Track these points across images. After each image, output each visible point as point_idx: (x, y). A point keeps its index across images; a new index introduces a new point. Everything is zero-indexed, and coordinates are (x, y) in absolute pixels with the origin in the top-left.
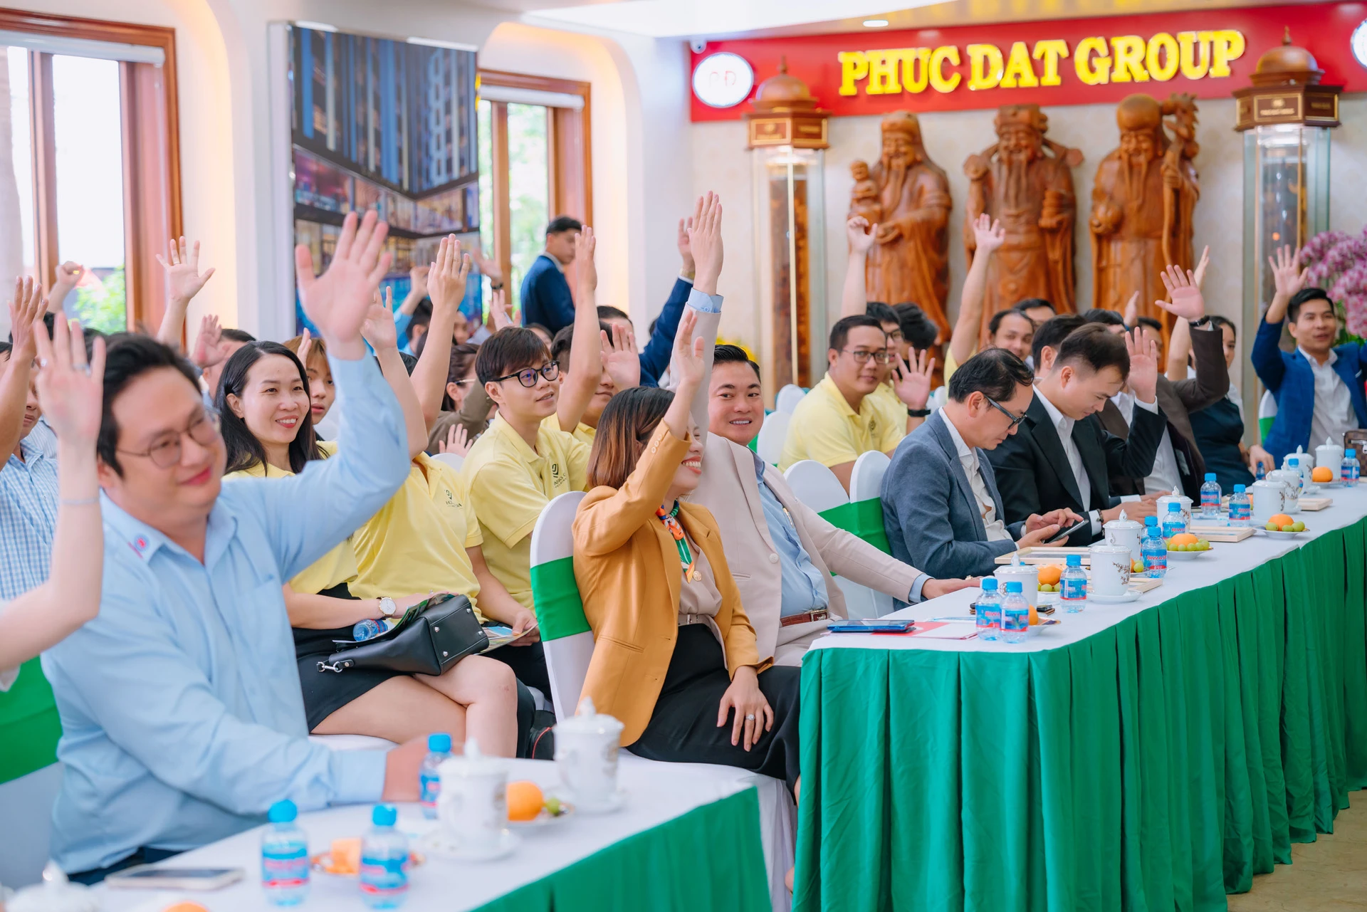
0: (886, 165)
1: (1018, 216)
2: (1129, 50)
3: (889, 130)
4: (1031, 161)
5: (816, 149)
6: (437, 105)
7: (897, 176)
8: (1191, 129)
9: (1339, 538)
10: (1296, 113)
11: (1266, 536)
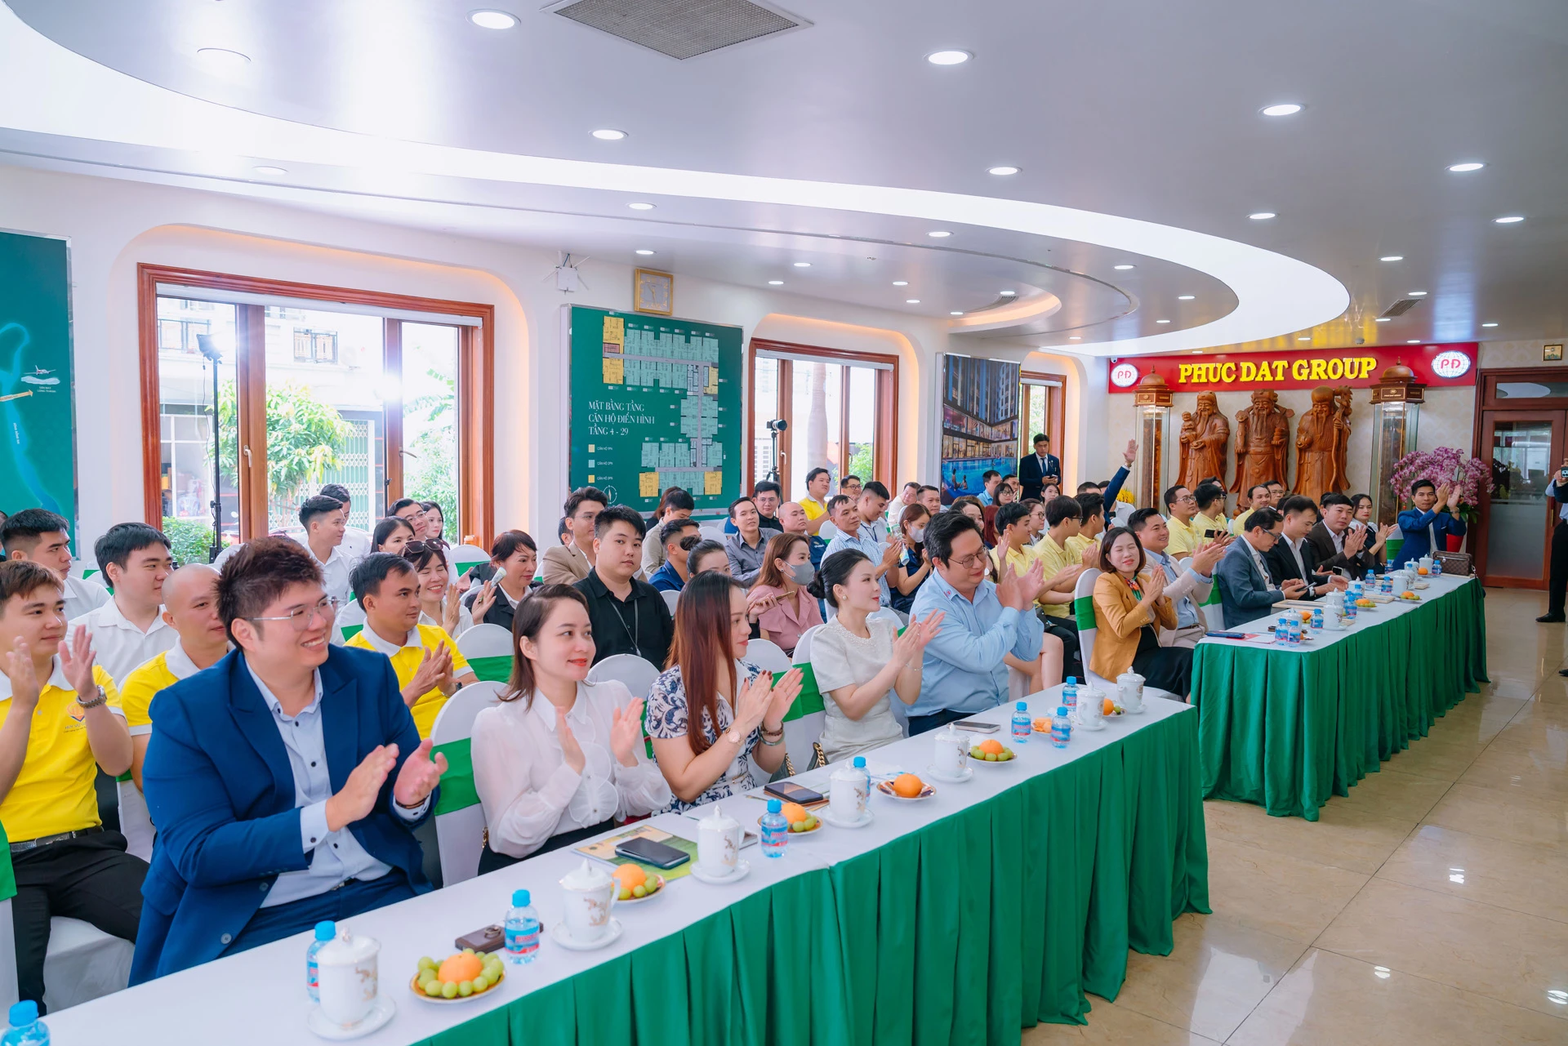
0: (1199, 414)
1: (1261, 439)
2: (1319, 365)
3: (1201, 398)
4: (1269, 415)
5: (1167, 407)
6: (1003, 387)
7: (1204, 420)
8: (1348, 403)
9: (1435, 603)
10: (1402, 396)
11: (1400, 601)
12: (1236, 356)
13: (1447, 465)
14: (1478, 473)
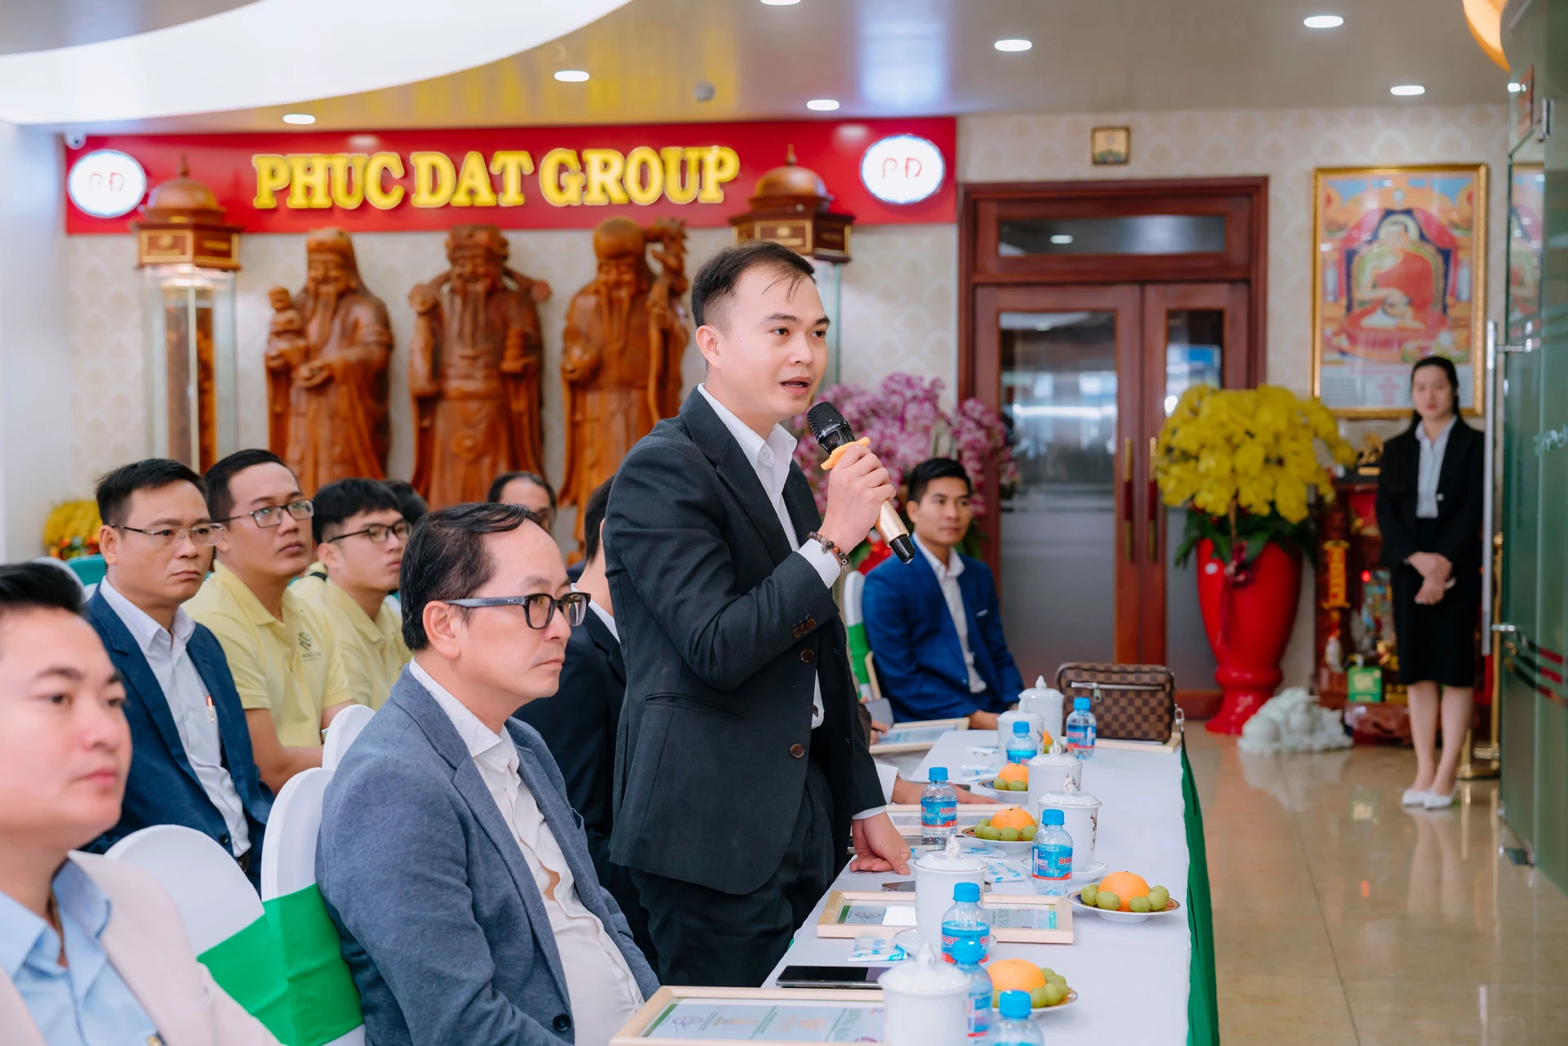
0: (313, 292)
1: (474, 358)
2: (606, 166)
3: (316, 249)
4: (490, 294)
5: (225, 270)
7: (326, 306)
8: (680, 261)
10: (804, 245)
12: (401, 140)
13: (916, 418)
14: (980, 435)
